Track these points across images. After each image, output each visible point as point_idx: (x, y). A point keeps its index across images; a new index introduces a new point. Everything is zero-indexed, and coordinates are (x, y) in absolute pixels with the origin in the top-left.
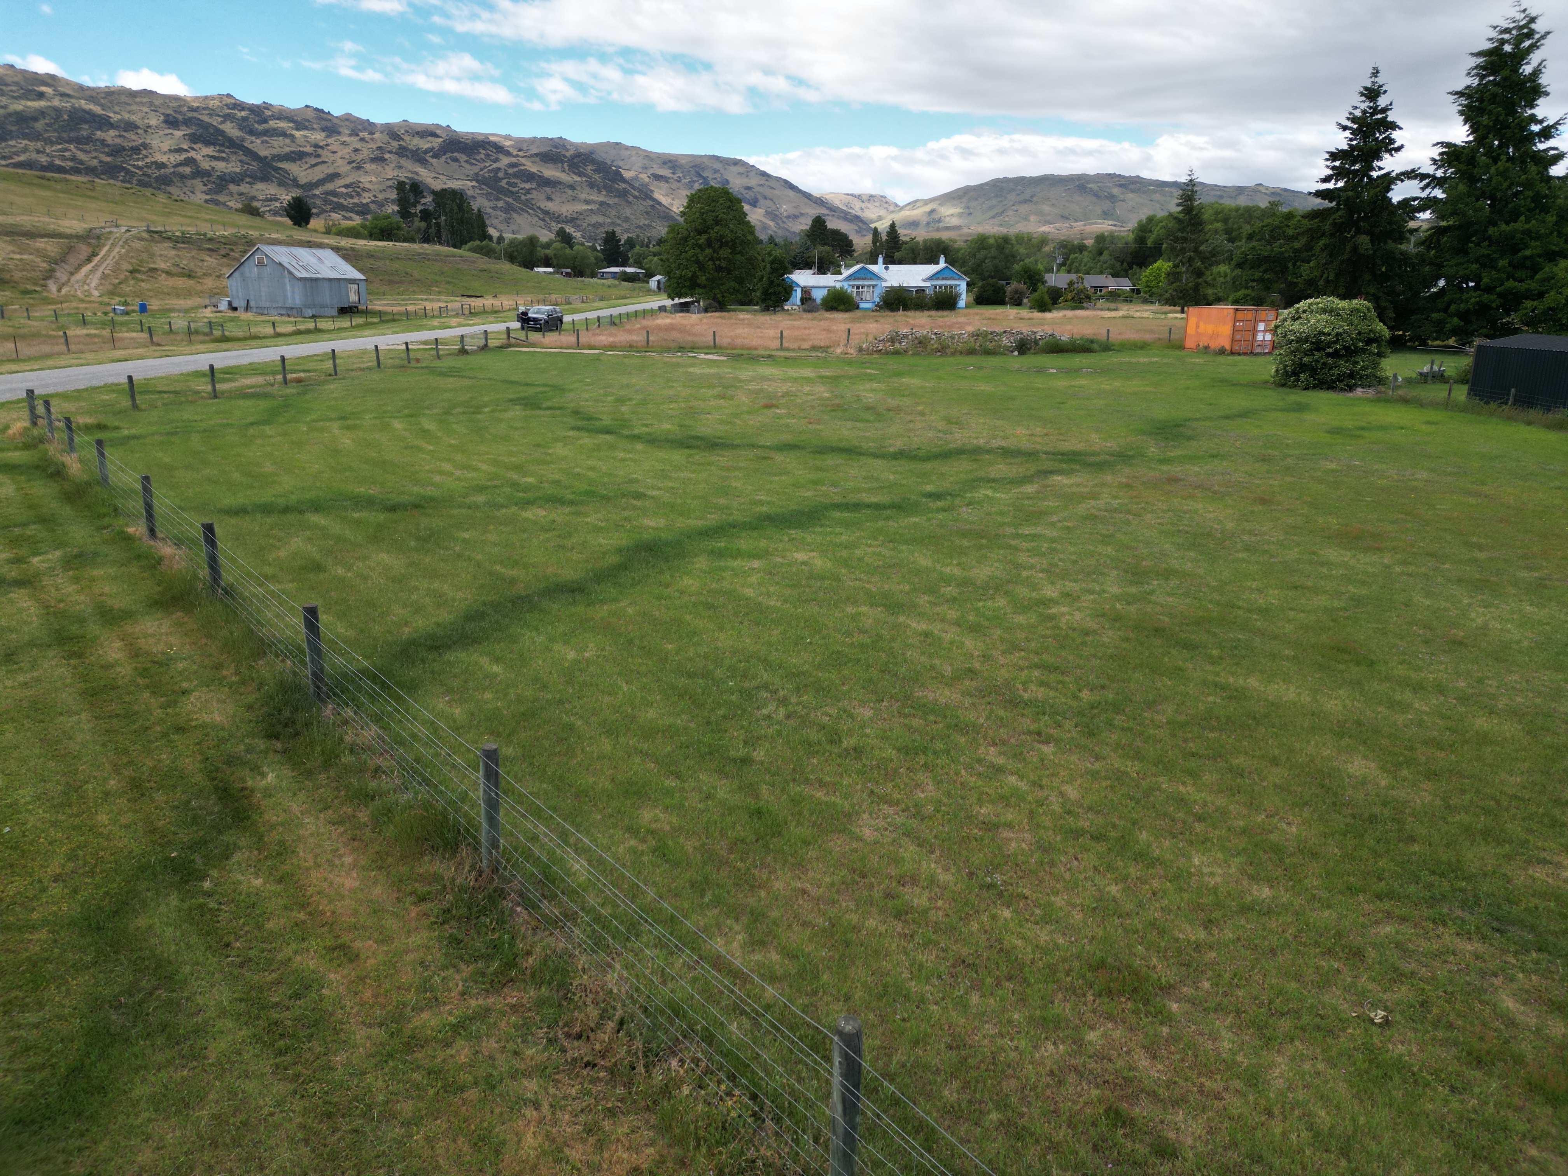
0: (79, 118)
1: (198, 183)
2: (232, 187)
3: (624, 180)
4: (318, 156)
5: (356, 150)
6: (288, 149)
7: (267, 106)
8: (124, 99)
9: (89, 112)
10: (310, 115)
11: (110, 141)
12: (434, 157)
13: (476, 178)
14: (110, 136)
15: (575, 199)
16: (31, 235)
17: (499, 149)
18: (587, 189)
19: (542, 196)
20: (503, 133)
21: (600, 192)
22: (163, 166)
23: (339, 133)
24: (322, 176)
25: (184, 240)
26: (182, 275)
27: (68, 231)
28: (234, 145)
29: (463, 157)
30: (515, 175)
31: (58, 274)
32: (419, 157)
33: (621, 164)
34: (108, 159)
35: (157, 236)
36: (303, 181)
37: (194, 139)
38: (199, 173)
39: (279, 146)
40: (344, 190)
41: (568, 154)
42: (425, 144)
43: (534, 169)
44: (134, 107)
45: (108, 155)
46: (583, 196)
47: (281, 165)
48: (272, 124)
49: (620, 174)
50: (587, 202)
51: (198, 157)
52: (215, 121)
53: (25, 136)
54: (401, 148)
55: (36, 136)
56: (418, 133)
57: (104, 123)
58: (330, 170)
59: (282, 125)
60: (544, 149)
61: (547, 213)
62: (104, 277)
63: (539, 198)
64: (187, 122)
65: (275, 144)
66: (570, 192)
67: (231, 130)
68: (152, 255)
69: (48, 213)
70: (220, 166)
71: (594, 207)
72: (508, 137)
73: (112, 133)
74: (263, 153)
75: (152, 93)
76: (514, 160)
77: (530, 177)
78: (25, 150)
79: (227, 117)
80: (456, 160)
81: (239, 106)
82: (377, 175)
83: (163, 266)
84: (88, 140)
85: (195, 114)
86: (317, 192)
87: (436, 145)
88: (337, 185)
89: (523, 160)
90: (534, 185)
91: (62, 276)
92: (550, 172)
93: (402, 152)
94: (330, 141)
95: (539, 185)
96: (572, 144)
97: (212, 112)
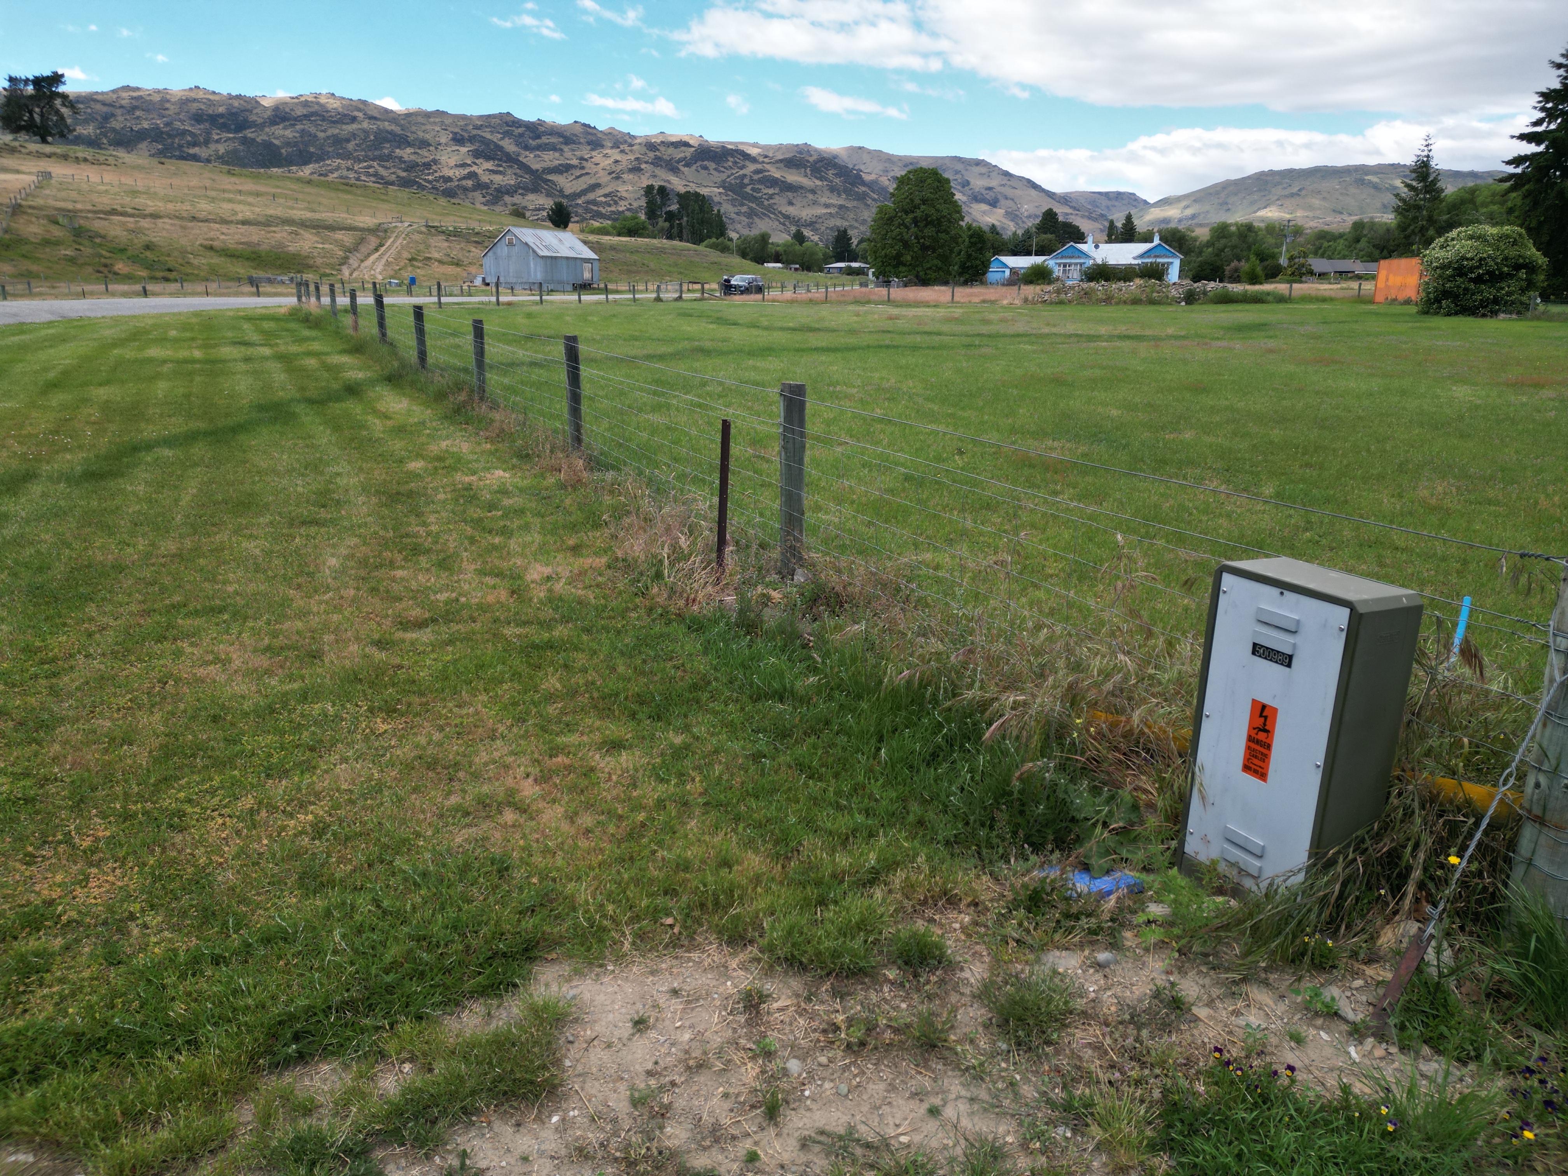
0: (382, 137)
1: (477, 195)
2: (507, 199)
3: (864, 183)
4: (583, 168)
5: (617, 162)
6: (557, 162)
7: (541, 123)
8: (420, 119)
9: (391, 133)
10: (578, 129)
11: (406, 158)
12: (685, 166)
13: (723, 185)
14: (406, 153)
15: (815, 203)
16: (332, 228)
17: (747, 156)
18: (828, 193)
19: (784, 201)
20: (751, 141)
21: (839, 195)
22: (449, 179)
23: (602, 146)
24: (585, 186)
25: (456, 234)
26: (452, 263)
27: (361, 225)
28: (511, 159)
29: (712, 165)
30: (760, 181)
31: (351, 261)
32: (672, 167)
33: (862, 167)
34: (404, 174)
35: (433, 230)
36: (568, 191)
37: (477, 154)
38: (480, 186)
39: (550, 159)
40: (603, 199)
41: (811, 159)
42: (678, 154)
43: (777, 175)
44: (428, 127)
45: (405, 170)
46: (823, 200)
47: (549, 177)
48: (545, 140)
49: (860, 177)
50: (827, 206)
51: (479, 171)
52: (496, 138)
53: (339, 156)
54: (657, 158)
55: (347, 156)
56: (672, 144)
57: (402, 141)
58: (593, 181)
59: (554, 140)
60: (788, 155)
61: (787, 217)
62: (388, 264)
63: (781, 203)
64: (472, 139)
65: (546, 157)
66: (811, 196)
67: (509, 146)
68: (428, 247)
69: (348, 212)
70: (498, 179)
71: (832, 210)
72: (755, 145)
73: (409, 150)
74: (535, 167)
75: (444, 113)
76: (759, 166)
77: (773, 182)
78: (338, 168)
79: (507, 134)
80: (705, 168)
81: (517, 123)
82: (633, 185)
83: (436, 255)
84: (389, 157)
85: (479, 132)
86: (580, 202)
87: (688, 155)
88: (597, 195)
89: (768, 167)
90: (777, 191)
91: (353, 261)
92: (793, 177)
93: (657, 162)
94: (594, 153)
95: (781, 190)
96: (816, 150)
97: (494, 129)
